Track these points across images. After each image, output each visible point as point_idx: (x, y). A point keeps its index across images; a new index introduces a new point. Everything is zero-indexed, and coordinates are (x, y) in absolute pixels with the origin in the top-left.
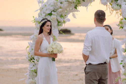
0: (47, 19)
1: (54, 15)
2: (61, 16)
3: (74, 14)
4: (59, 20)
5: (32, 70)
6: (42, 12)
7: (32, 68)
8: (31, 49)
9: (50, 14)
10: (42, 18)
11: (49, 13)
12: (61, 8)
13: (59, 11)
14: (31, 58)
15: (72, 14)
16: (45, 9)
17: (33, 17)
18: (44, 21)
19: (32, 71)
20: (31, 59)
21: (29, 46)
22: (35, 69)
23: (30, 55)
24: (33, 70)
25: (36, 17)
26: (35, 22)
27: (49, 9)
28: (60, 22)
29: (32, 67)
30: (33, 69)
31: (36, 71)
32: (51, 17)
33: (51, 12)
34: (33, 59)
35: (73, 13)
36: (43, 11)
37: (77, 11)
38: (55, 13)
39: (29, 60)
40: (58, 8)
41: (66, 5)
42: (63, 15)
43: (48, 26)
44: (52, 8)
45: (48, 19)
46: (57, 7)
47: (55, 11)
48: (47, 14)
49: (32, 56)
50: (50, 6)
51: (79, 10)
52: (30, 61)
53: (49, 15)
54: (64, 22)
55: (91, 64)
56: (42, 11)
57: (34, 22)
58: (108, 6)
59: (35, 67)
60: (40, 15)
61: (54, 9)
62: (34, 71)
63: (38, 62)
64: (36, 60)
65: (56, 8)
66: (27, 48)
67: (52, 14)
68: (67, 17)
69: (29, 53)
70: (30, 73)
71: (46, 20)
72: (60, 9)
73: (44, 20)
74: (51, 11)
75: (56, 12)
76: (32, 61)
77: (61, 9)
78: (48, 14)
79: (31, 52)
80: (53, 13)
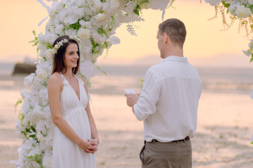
0: (67, 37)
1: (85, 28)
2: (101, 31)
3: (131, 26)
4: (95, 40)
5: (29, 155)
6: (57, 21)
7: (29, 151)
8: (28, 106)
9: (76, 26)
10: (56, 34)
11: (73, 23)
12: (101, 12)
13: (96, 18)
14: (28, 128)
15: (127, 26)
16: (62, 14)
17: (34, 32)
18: (60, 44)
19: (31, 157)
20: (28, 131)
21: (23, 101)
22: (37, 153)
23: (25, 122)
24: (33, 155)
25: (41, 33)
26: (36, 44)
27: (73, 13)
28: (97, 45)
29: (29, 148)
30: (33, 153)
31: (40, 157)
32: (77, 32)
33: (79, 20)
34: (31, 131)
35: (130, 24)
36: (58, 18)
37: (139, 20)
38: (87, 23)
39: (22, 132)
40: (93, 12)
41: (115, 5)
42: (104, 29)
43: (72, 53)
44: (80, 12)
45: (71, 37)
46: (92, 9)
47: (87, 18)
48: (68, 26)
49: (29, 123)
50: (76, 7)
51: (142, 17)
52: (25, 134)
53: (72, 29)
54: (107, 45)
55: (156, 141)
56: (56, 17)
57: (33, 43)
58: (218, 8)
59: (38, 149)
60: (51, 28)
61: (84, 15)
62: (35, 158)
63: (44, 136)
64: (41, 132)
65: (89, 13)
66: (17, 104)
67: (80, 26)
68: (115, 33)
69: (23, 117)
70: (26, 163)
71: (66, 41)
72: (100, 15)
73: (62, 41)
74: (77, 19)
75: (89, 20)
76: (29, 134)
77: (103, 14)
78: (70, 25)
79: (30, 113)
80: (81, 22)
